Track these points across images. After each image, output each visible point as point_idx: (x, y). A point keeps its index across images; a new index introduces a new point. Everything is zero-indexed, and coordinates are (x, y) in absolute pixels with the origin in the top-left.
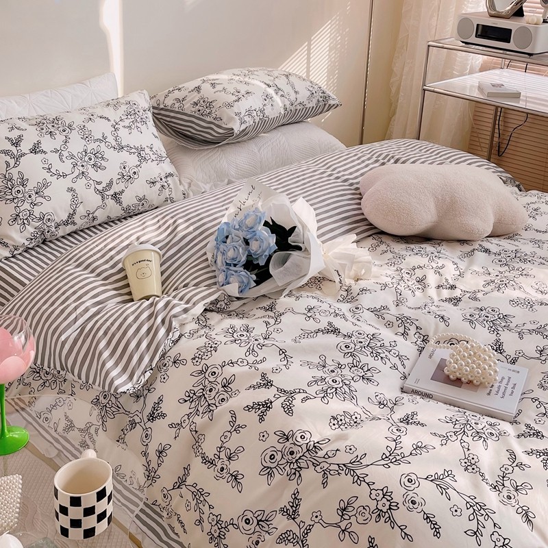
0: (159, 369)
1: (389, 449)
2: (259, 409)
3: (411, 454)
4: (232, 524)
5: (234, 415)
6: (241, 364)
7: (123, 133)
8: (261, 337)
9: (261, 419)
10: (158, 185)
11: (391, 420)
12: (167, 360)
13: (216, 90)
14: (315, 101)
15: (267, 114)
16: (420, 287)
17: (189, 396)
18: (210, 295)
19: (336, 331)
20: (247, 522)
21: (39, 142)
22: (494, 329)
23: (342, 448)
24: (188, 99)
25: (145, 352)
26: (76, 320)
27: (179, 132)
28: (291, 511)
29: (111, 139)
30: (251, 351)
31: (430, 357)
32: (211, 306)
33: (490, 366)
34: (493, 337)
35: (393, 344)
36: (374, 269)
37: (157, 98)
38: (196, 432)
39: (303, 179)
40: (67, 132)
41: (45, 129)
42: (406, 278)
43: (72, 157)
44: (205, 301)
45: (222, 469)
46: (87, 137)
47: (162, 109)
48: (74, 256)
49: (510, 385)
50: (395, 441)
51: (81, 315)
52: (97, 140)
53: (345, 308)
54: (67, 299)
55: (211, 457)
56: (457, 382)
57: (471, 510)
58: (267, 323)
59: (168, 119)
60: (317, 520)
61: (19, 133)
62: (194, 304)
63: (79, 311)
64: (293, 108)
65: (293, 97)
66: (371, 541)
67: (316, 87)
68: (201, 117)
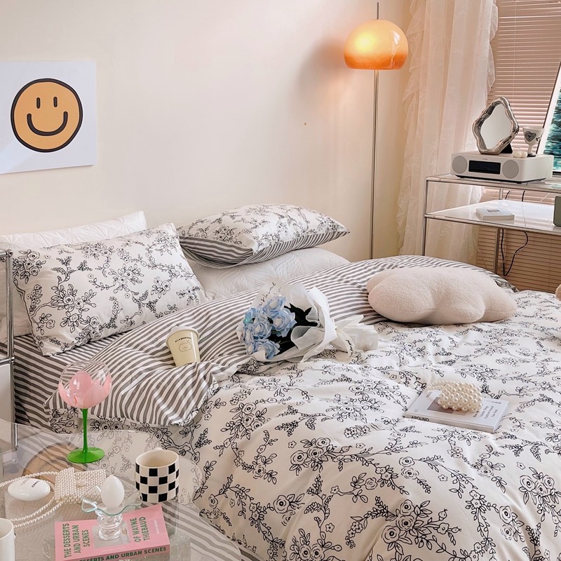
0: (203, 410)
1: (391, 444)
2: (288, 427)
3: (408, 447)
4: (269, 508)
5: (267, 433)
6: (271, 402)
7: (155, 254)
8: (286, 385)
10: (186, 296)
11: (393, 430)
12: (209, 403)
13: (235, 220)
14: (325, 229)
15: (281, 239)
16: (420, 354)
17: (229, 426)
18: (241, 360)
19: (348, 380)
20: (281, 504)
21: (85, 262)
22: (481, 377)
23: (354, 445)
24: (210, 229)
25: (191, 398)
26: (132, 381)
28: (315, 490)
29: (146, 259)
30: (279, 393)
31: (428, 396)
32: (243, 369)
33: (475, 396)
34: (482, 383)
35: (396, 388)
36: (380, 343)
37: (183, 229)
38: (237, 449)
40: (108, 254)
41: (89, 252)
42: (408, 349)
43: (113, 273)
44: (239, 364)
45: (260, 471)
46: (125, 258)
47: (187, 238)
48: (124, 340)
49: (493, 410)
50: (395, 440)
51: (136, 377)
52: (134, 260)
53: (355, 367)
54: (123, 367)
55: (250, 463)
56: (450, 410)
57: (455, 478)
58: (291, 377)
59: (193, 246)
60: (335, 492)
61: (68, 255)
62: (228, 366)
63: (133, 375)
64: (305, 235)
65: (304, 225)
66: (378, 499)
67: (325, 218)
68: (223, 242)
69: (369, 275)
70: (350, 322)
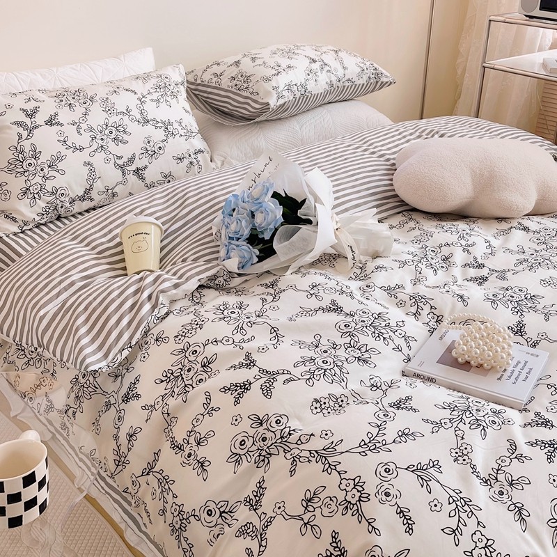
0: (140, 347)
1: (370, 435)
2: (236, 390)
3: (394, 441)
4: (194, 515)
5: (208, 397)
6: (225, 343)
7: (150, 107)
8: (254, 315)
9: (237, 402)
10: (186, 162)
11: (380, 405)
12: (149, 337)
13: (255, 64)
14: (365, 78)
15: (309, 89)
16: (444, 265)
17: (166, 376)
18: (207, 270)
19: (337, 309)
20: (210, 513)
21: (56, 114)
22: (518, 310)
23: (318, 433)
24: (226, 74)
25: (125, 328)
27: (216, 108)
28: (255, 501)
29: (136, 113)
30: (240, 329)
31: (441, 338)
32: (209, 282)
33: (503, 348)
34: (516, 318)
35: (400, 324)
36: (396, 246)
37: (195, 73)
38: (168, 415)
39: (334, 154)
40: (88, 104)
41: (64, 101)
42: (430, 256)
43: (91, 129)
44: (201, 277)
45: (190, 455)
46: (109, 110)
47: (199, 85)
49: (526, 370)
50: (378, 426)
51: (66, 289)
52: (120, 113)
53: (354, 286)
54: (54, 272)
55: (180, 441)
56: (466, 366)
57: (454, 505)
58: (264, 300)
59: (205, 95)
60: (279, 512)
61: (36, 104)
62: (187, 279)
63: (63, 285)
64: (340, 85)
65: (340, 72)
66: (335, 535)
67: (368, 63)
68: (238, 91)
69: (402, 144)
70: (358, 218)
